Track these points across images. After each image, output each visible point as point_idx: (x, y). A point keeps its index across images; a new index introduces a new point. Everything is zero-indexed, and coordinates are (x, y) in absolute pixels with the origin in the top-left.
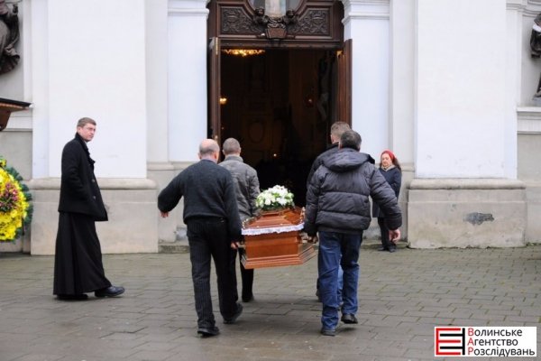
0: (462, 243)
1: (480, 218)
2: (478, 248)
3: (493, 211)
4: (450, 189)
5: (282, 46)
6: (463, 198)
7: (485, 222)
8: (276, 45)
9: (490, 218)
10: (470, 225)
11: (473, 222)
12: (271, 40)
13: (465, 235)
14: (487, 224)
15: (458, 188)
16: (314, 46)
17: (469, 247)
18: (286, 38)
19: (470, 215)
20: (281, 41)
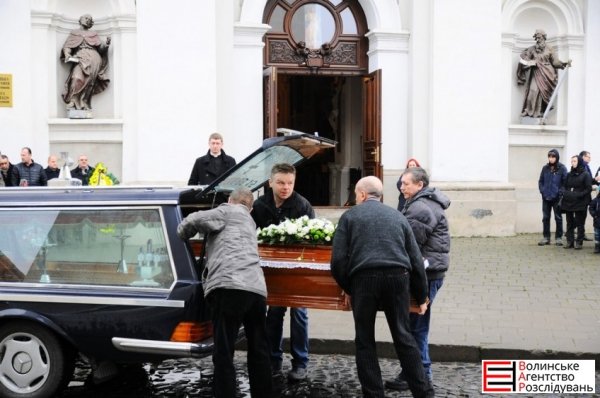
0: (468, 233)
1: (482, 214)
2: (480, 237)
3: (492, 208)
4: (459, 190)
5: (319, 72)
6: (469, 197)
7: (485, 217)
8: (315, 72)
9: (489, 213)
10: (474, 220)
11: (477, 217)
12: (311, 68)
13: (470, 226)
14: (487, 218)
15: (465, 189)
16: (345, 73)
17: (473, 237)
18: (323, 66)
19: (475, 211)
20: (318, 68)
